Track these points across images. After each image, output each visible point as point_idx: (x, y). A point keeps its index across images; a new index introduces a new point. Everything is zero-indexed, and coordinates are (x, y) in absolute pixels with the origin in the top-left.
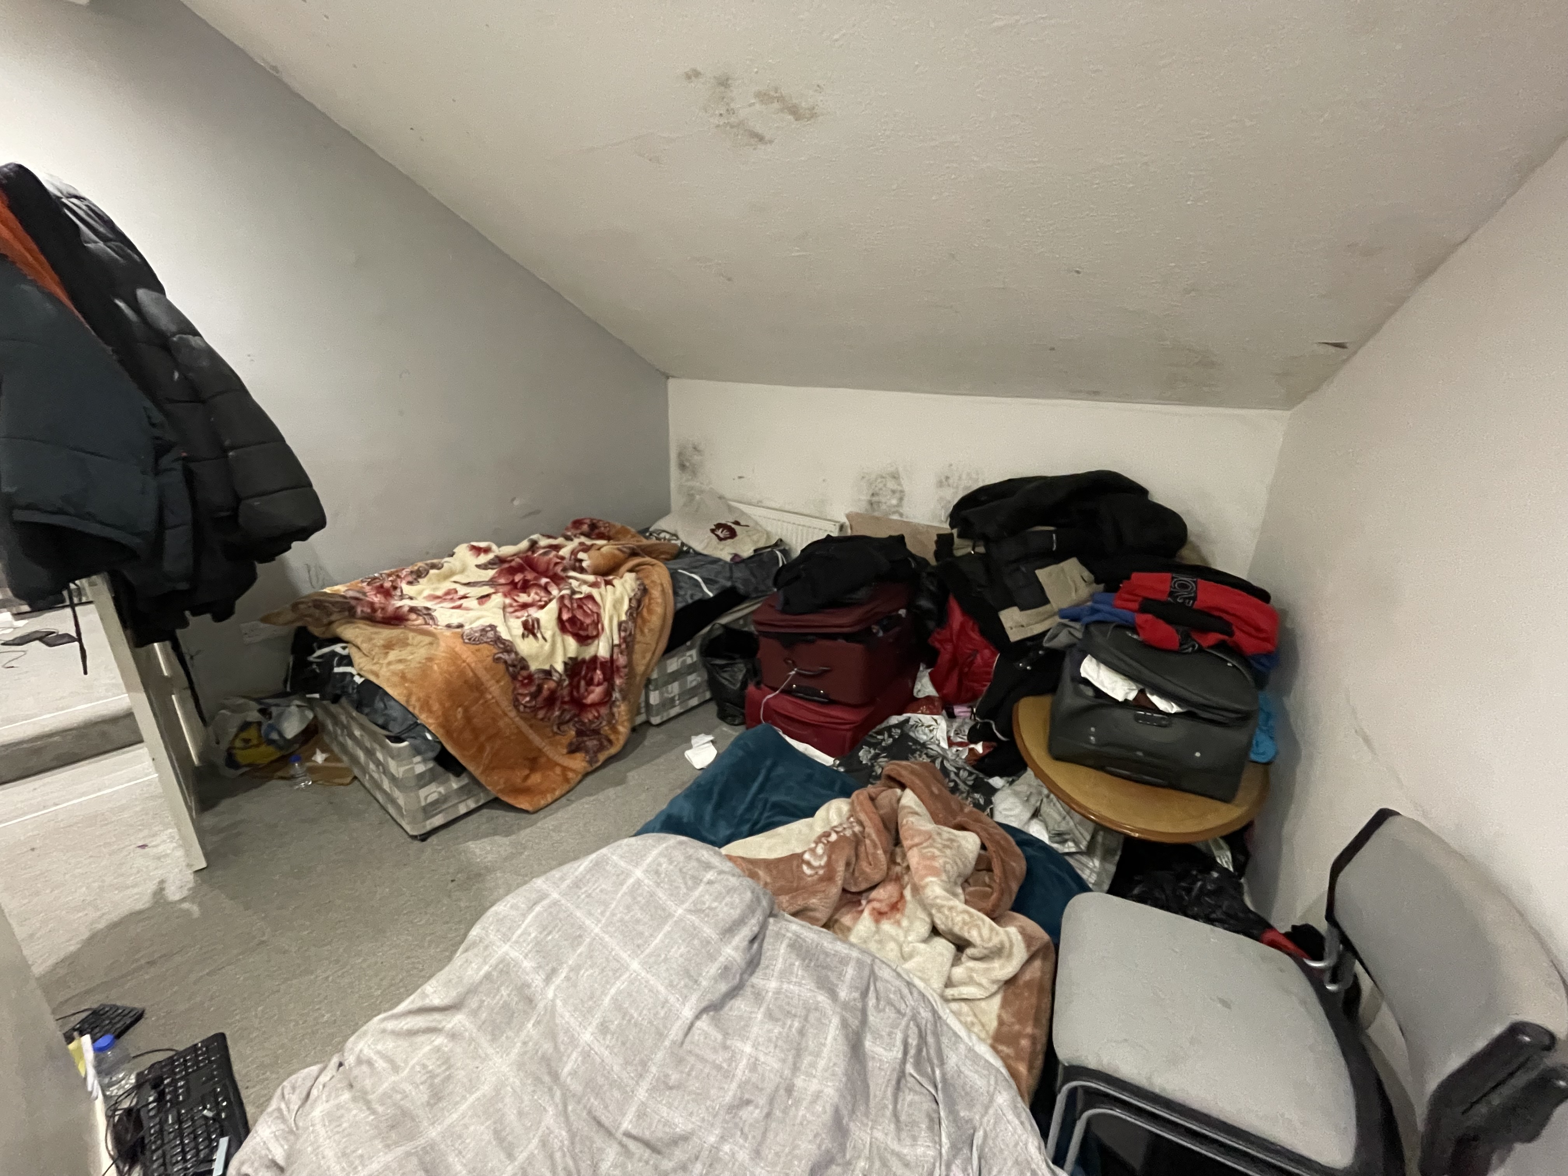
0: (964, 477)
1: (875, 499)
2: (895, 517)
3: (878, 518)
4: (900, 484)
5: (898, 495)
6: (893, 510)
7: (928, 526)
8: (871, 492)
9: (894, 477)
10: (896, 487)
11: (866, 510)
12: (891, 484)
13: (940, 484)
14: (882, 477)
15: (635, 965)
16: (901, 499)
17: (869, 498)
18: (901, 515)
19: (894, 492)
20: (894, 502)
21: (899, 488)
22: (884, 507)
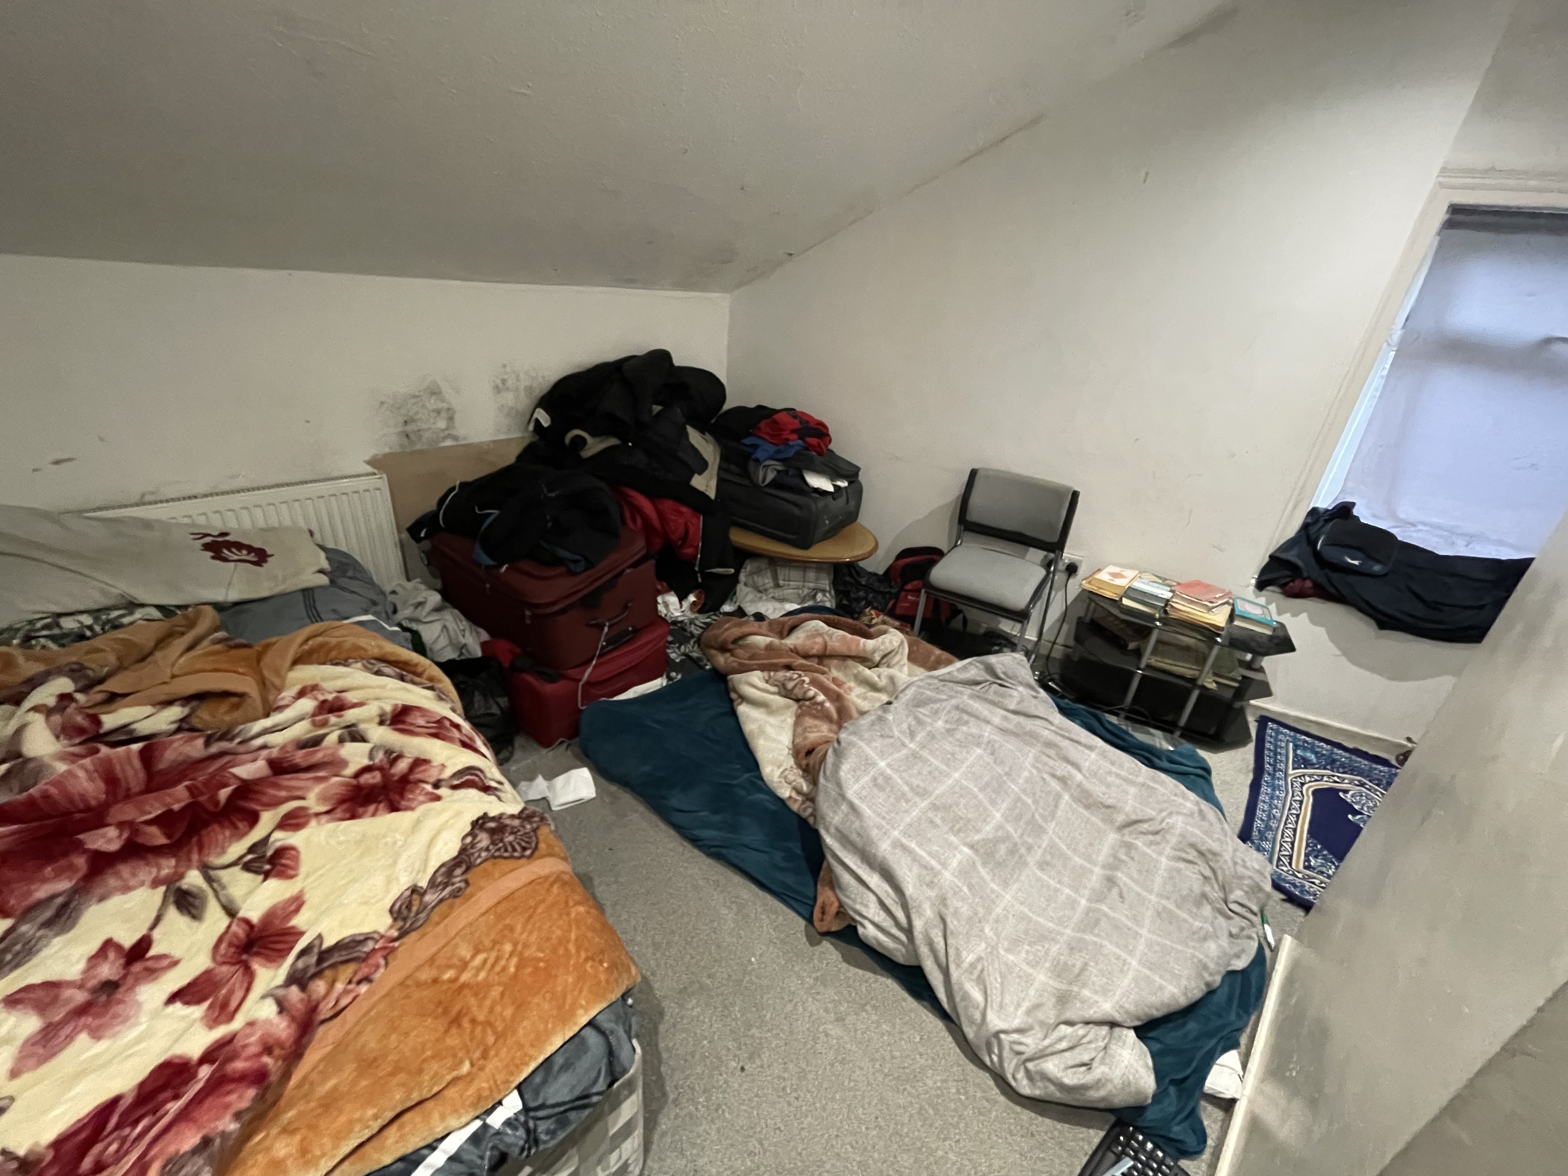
0: (522, 376)
1: (410, 428)
2: (449, 443)
3: (421, 452)
4: (443, 401)
5: (444, 414)
6: (442, 435)
7: (494, 442)
8: (401, 420)
9: (433, 393)
10: (440, 405)
11: (401, 446)
12: (432, 403)
13: (498, 390)
14: (415, 396)
15: (956, 775)
16: (451, 419)
17: (400, 429)
18: (456, 438)
19: (438, 412)
20: (442, 424)
21: (445, 405)
22: (427, 435)
